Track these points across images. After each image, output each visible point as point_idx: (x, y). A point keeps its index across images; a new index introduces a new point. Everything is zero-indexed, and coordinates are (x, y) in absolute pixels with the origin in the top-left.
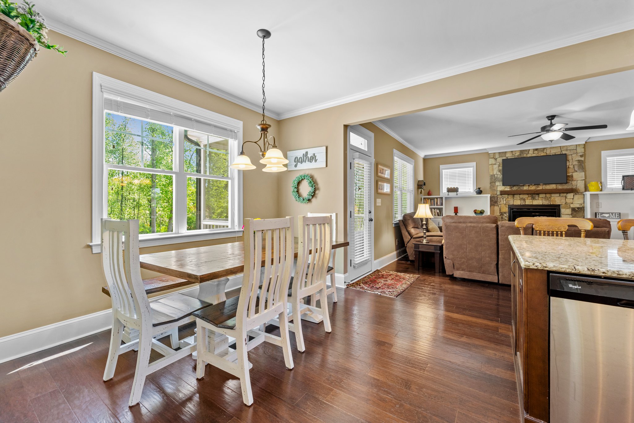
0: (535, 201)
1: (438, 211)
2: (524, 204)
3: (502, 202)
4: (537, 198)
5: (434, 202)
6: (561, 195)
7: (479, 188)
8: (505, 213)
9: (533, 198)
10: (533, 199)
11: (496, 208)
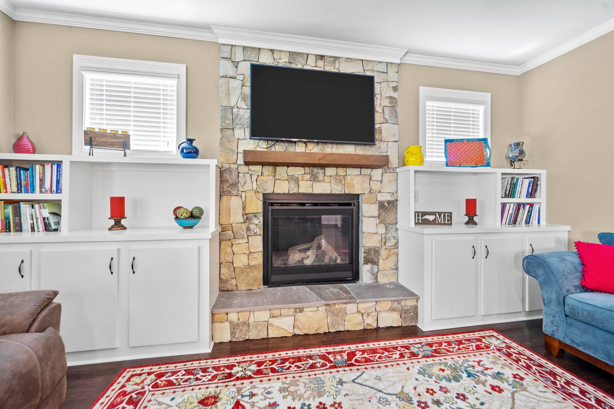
0: (318, 184)
1: (46, 213)
2: (295, 191)
3: (248, 186)
4: (321, 177)
5: (33, 177)
6: (365, 171)
7: (191, 141)
8: (255, 215)
9: (314, 178)
10: (314, 180)
11: (235, 202)
